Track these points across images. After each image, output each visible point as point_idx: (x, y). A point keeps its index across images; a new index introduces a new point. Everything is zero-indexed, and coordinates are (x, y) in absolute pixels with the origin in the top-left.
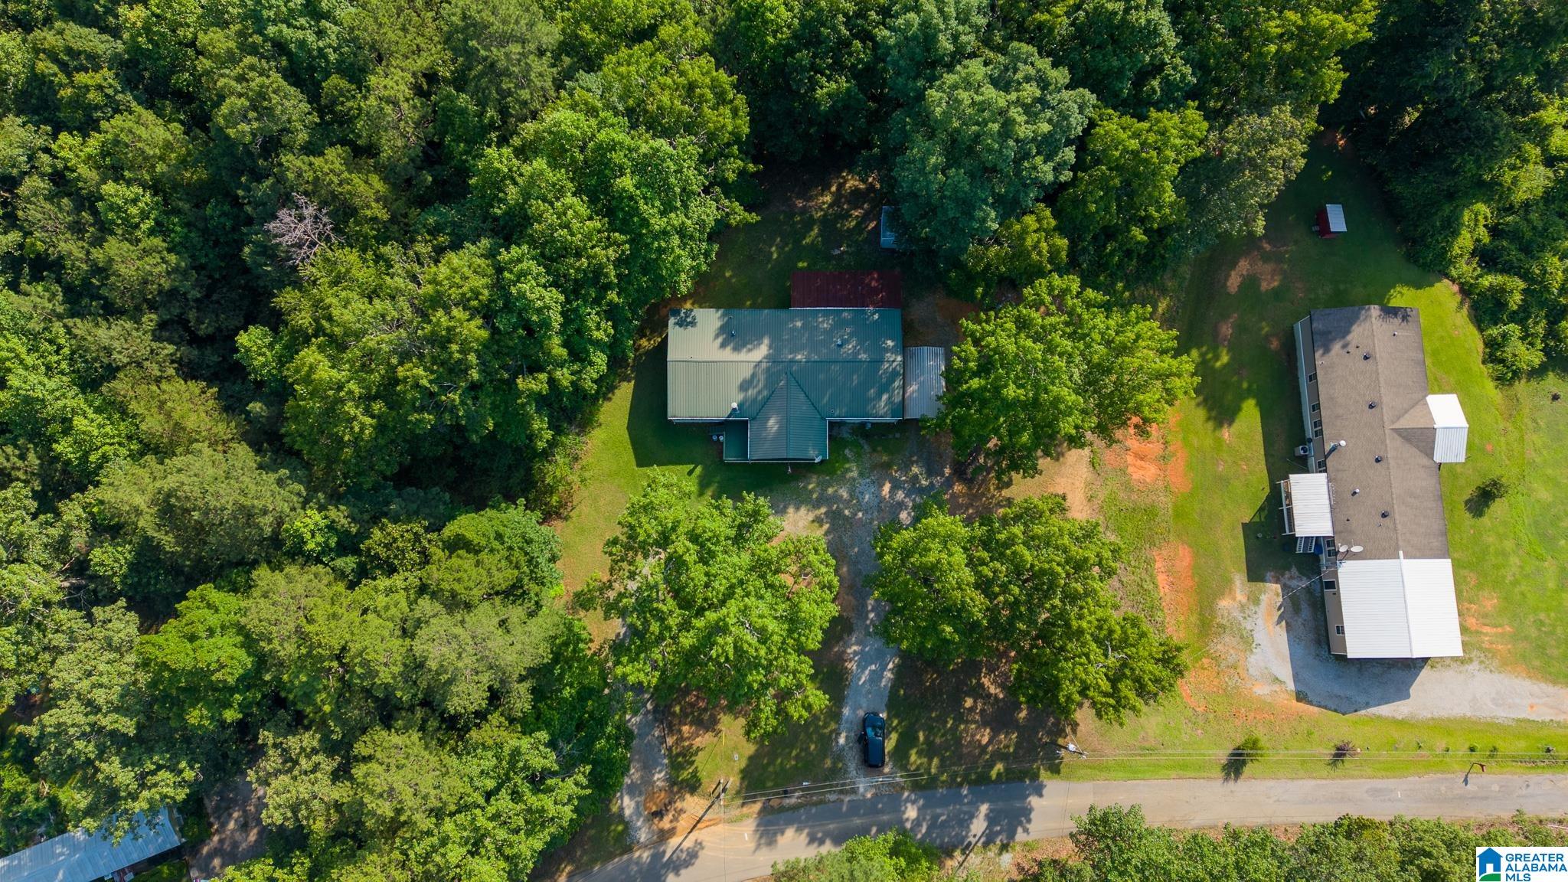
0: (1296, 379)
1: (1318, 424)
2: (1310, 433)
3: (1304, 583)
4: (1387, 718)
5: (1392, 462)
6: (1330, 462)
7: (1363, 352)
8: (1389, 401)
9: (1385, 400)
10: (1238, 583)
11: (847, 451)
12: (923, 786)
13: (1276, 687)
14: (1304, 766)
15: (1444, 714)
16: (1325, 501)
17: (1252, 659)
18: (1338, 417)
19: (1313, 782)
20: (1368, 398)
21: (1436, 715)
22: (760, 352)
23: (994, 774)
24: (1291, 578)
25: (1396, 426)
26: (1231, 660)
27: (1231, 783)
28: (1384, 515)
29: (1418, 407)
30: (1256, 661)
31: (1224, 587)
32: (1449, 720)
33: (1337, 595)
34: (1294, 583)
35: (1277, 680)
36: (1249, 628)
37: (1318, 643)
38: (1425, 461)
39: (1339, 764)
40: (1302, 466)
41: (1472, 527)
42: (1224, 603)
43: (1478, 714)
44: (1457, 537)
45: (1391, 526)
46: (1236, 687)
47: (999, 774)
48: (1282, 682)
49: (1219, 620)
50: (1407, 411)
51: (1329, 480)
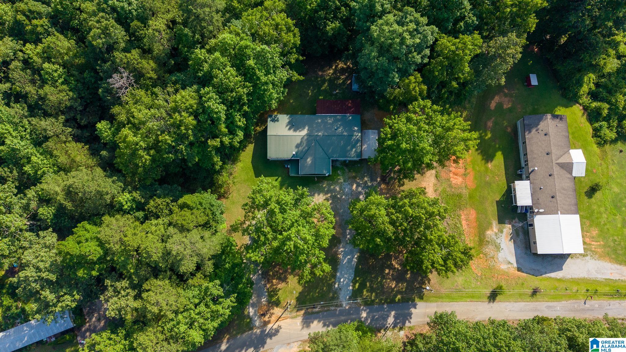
0: (517, 143)
1: (526, 161)
2: (523, 164)
3: (521, 225)
4: (553, 278)
5: (556, 176)
6: (531, 176)
7: (544, 132)
8: (555, 152)
9: (553, 151)
10: (494, 224)
11: (339, 172)
12: (368, 304)
13: (510, 266)
14: (521, 297)
15: (576, 276)
16: (529, 192)
17: (500, 254)
18: (534, 158)
19: (524, 303)
20: (546, 151)
21: (573, 277)
22: (304, 132)
23: (397, 299)
24: (516, 222)
25: (557, 162)
26: (491, 255)
27: (491, 303)
28: (553, 197)
29: (566, 155)
30: (501, 256)
31: (489, 226)
32: (578, 279)
33: (534, 229)
34: (517, 224)
35: (509, 263)
36: (499, 242)
37: (526, 248)
38: (569, 176)
39: (535, 296)
40: (520, 178)
41: (588, 202)
42: (489, 232)
43: (590, 277)
44: (582, 206)
45: (555, 201)
46: (494, 266)
47: (399, 300)
48: (512, 264)
49: (487, 239)
50: (562, 156)
51: (531, 183)
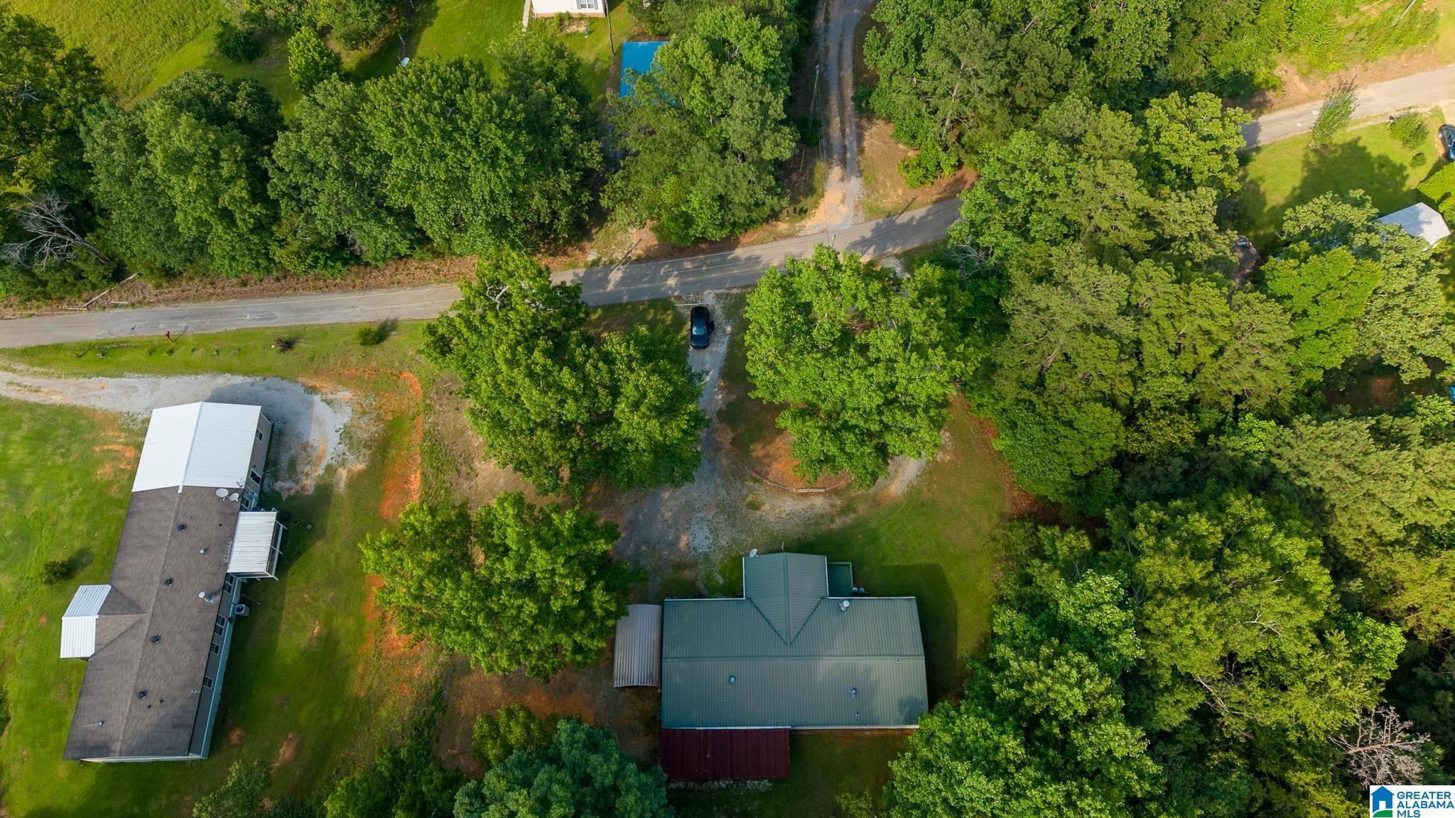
1: (218, 630)
2: (228, 628)
3: (279, 485)
4: (239, 374)
5: (157, 578)
6: (219, 581)
7: (146, 701)
8: (136, 646)
9: (140, 645)
10: (342, 484)
13: (330, 397)
14: (322, 332)
15: (186, 378)
16: (238, 545)
17: (346, 420)
18: (196, 630)
19: (321, 322)
20: (158, 647)
21: (193, 377)
24: (289, 489)
25: (137, 617)
26: (366, 419)
27: (391, 317)
28: (182, 527)
29: (106, 641)
30: (344, 417)
31: (356, 481)
32: (183, 374)
33: (252, 465)
34: (287, 485)
35: (329, 403)
36: (342, 446)
37: (281, 433)
38: (120, 584)
39: (293, 336)
40: (250, 584)
41: (94, 539)
42: (360, 467)
43: (154, 379)
44: (113, 528)
45: (180, 516)
46: (367, 396)
47: (595, 312)
48: (325, 401)
49: (368, 452)
50: (122, 635)
51: (226, 565)
